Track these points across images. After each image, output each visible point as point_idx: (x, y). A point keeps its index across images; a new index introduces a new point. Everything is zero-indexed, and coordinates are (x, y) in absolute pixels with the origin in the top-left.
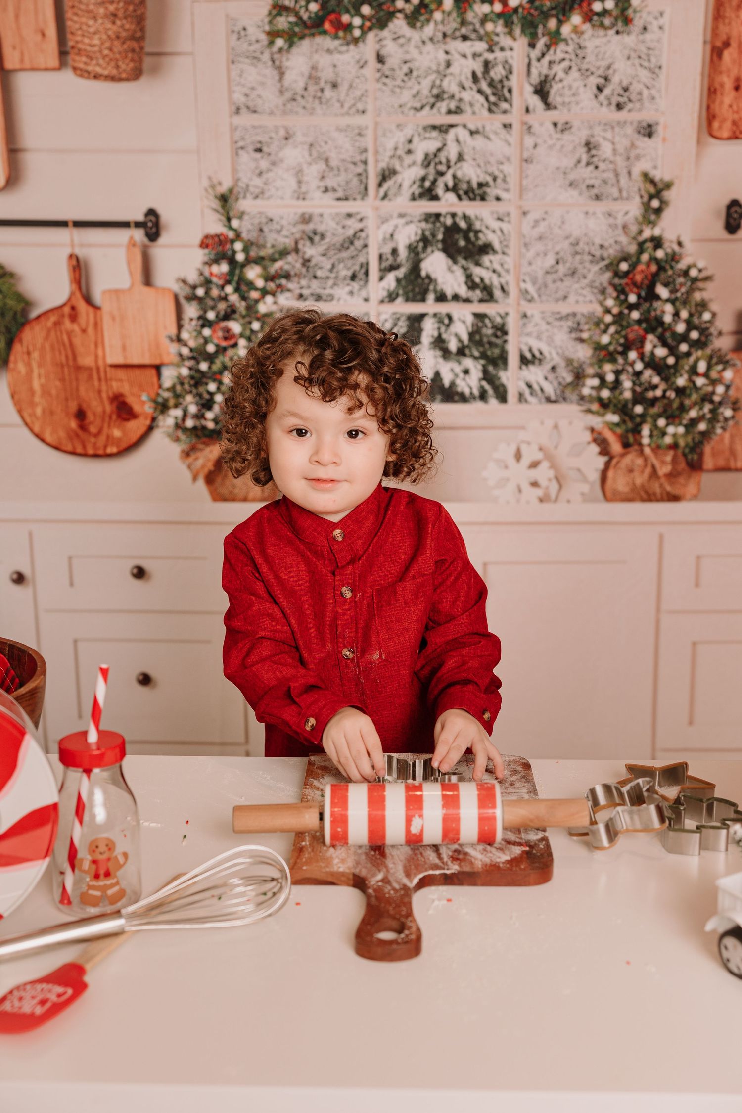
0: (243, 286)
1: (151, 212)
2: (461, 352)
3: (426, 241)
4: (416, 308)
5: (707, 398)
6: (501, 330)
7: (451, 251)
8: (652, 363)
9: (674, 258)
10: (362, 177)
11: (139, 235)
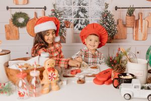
0: (56, 16)
1: (45, 7)
2: (84, 24)
3: (79, 11)
4: (78, 19)
5: (114, 30)
6: (89, 22)
7: (82, 12)
8: (107, 26)
9: (109, 13)
10: (71, 3)
11: (43, 9)
